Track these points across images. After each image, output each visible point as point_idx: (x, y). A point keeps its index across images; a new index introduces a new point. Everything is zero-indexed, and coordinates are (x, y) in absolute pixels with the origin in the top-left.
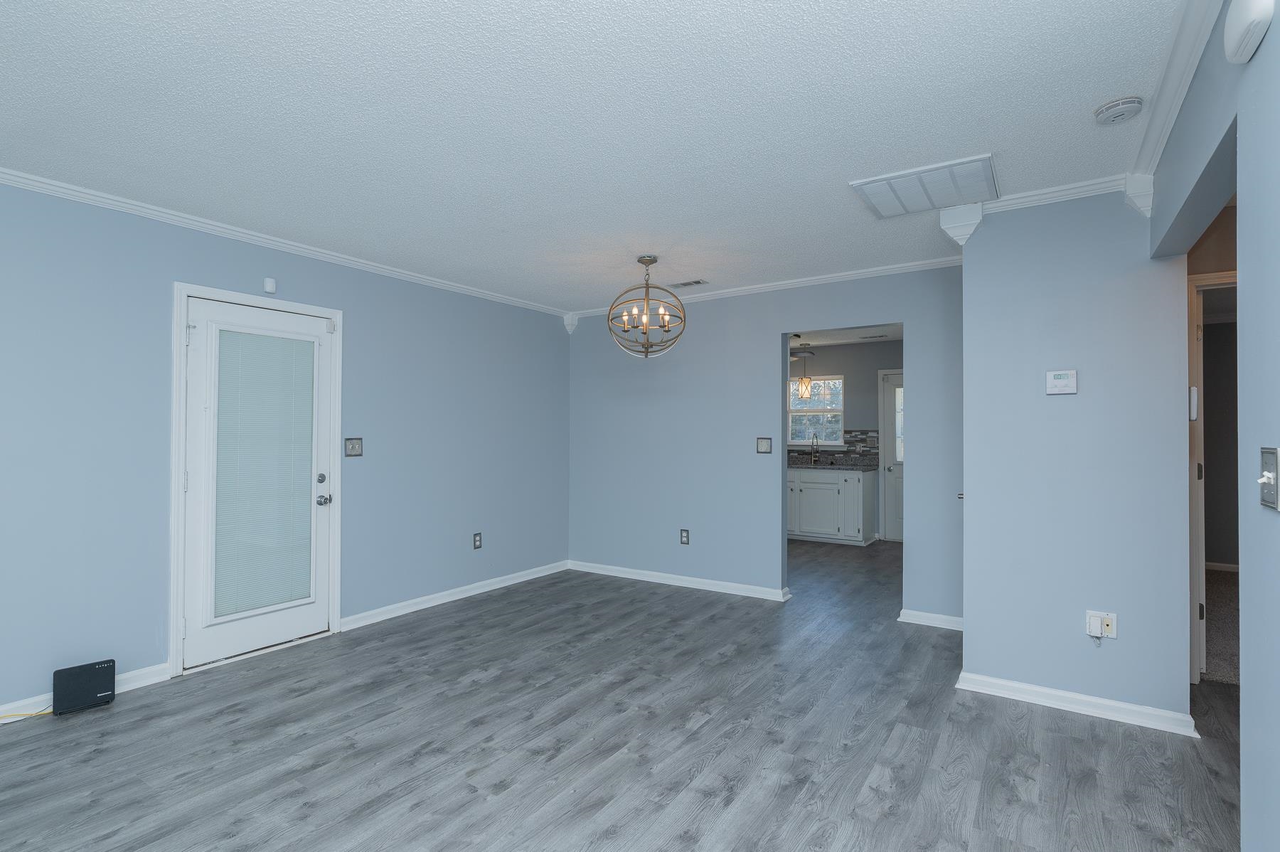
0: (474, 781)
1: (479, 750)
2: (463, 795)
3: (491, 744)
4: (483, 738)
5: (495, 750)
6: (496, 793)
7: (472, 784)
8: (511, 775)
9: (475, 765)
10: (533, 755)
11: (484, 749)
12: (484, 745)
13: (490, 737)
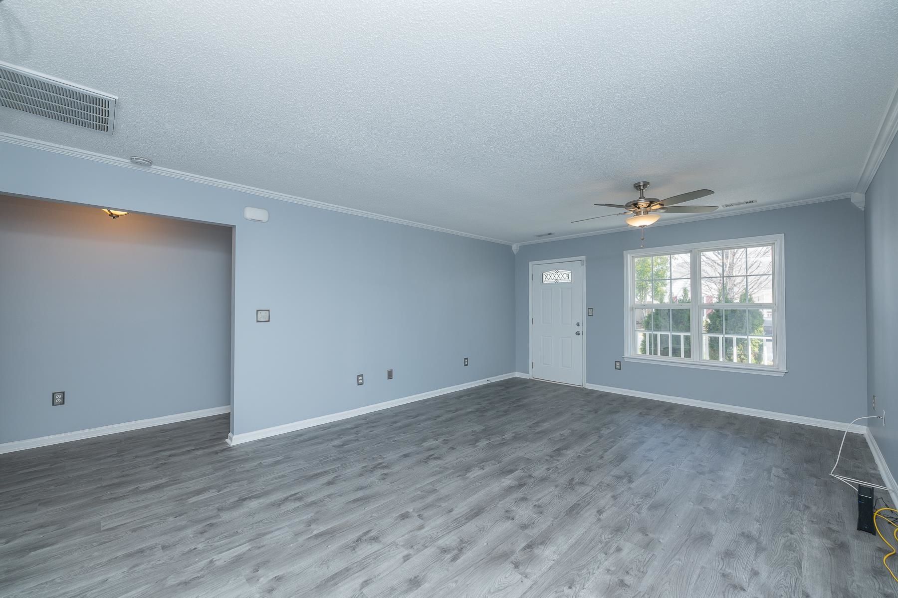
0: (419, 522)
1: (415, 547)
2: (426, 514)
3: (406, 552)
4: (411, 559)
5: (403, 546)
6: (408, 512)
7: (420, 520)
8: (396, 524)
9: (418, 533)
10: (378, 537)
11: (412, 547)
12: (411, 551)
13: (405, 561)
